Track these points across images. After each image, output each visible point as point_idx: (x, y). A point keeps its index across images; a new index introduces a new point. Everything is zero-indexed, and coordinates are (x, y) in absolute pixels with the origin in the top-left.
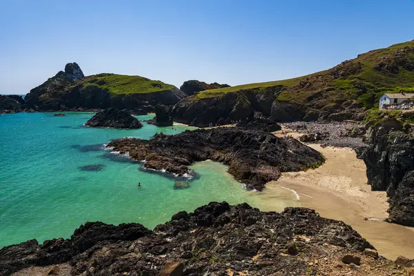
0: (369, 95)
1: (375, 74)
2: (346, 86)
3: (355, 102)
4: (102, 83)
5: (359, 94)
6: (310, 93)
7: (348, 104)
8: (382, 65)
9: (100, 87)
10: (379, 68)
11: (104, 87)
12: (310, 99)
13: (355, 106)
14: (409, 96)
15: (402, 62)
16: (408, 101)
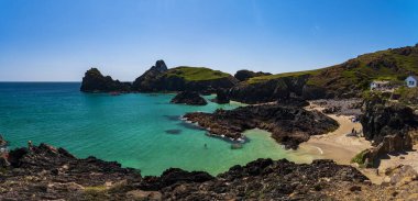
0: (364, 81)
1: (367, 68)
2: (351, 75)
3: (357, 86)
4: (180, 73)
5: (359, 81)
6: (328, 80)
7: (352, 87)
8: (371, 63)
9: (178, 76)
10: (369, 65)
11: (181, 76)
12: (329, 84)
13: (357, 88)
14: (385, 82)
15: (382, 63)
16: (385, 86)
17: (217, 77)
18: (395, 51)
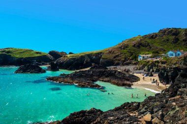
0: (134, 55)
1: (133, 48)
2: (126, 52)
3: (130, 58)
5: (131, 55)
6: (114, 55)
7: (128, 59)
8: (135, 45)
9: (8, 54)
10: (134, 46)
12: (115, 57)
13: (131, 59)
14: (150, 55)
15: (141, 44)
16: (151, 57)
17: (38, 55)
18: (145, 37)
